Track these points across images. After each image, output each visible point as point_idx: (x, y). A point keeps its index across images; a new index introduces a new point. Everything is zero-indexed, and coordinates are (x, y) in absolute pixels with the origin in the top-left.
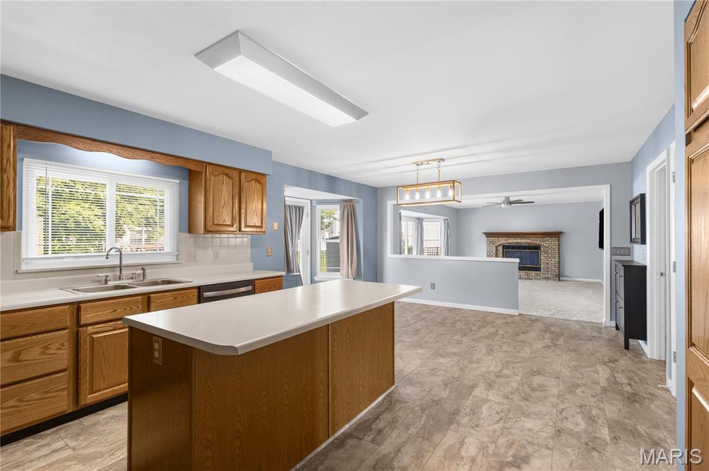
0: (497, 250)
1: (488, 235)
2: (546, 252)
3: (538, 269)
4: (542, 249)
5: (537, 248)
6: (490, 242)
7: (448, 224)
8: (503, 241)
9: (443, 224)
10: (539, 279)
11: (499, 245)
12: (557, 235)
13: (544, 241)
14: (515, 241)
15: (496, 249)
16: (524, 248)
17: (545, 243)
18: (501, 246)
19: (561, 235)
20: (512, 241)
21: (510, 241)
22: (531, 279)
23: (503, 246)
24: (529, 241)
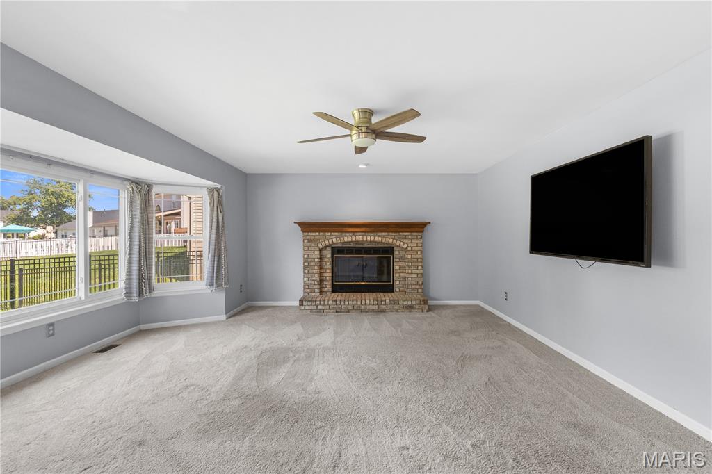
0: (321, 257)
1: (306, 227)
2: (403, 258)
3: (390, 289)
4: (396, 252)
5: (389, 250)
6: (310, 241)
7: (220, 200)
8: (333, 239)
9: (207, 200)
10: (397, 310)
11: (326, 247)
12: (418, 227)
13: (400, 239)
14: (354, 239)
15: (320, 254)
16: (368, 250)
17: (401, 242)
18: (329, 249)
19: (428, 228)
20: (348, 239)
21: (346, 239)
22: (383, 311)
23: (333, 249)
24: (376, 239)
